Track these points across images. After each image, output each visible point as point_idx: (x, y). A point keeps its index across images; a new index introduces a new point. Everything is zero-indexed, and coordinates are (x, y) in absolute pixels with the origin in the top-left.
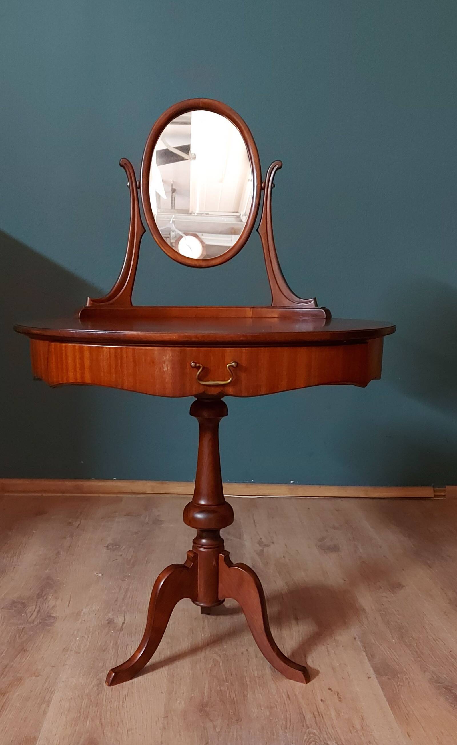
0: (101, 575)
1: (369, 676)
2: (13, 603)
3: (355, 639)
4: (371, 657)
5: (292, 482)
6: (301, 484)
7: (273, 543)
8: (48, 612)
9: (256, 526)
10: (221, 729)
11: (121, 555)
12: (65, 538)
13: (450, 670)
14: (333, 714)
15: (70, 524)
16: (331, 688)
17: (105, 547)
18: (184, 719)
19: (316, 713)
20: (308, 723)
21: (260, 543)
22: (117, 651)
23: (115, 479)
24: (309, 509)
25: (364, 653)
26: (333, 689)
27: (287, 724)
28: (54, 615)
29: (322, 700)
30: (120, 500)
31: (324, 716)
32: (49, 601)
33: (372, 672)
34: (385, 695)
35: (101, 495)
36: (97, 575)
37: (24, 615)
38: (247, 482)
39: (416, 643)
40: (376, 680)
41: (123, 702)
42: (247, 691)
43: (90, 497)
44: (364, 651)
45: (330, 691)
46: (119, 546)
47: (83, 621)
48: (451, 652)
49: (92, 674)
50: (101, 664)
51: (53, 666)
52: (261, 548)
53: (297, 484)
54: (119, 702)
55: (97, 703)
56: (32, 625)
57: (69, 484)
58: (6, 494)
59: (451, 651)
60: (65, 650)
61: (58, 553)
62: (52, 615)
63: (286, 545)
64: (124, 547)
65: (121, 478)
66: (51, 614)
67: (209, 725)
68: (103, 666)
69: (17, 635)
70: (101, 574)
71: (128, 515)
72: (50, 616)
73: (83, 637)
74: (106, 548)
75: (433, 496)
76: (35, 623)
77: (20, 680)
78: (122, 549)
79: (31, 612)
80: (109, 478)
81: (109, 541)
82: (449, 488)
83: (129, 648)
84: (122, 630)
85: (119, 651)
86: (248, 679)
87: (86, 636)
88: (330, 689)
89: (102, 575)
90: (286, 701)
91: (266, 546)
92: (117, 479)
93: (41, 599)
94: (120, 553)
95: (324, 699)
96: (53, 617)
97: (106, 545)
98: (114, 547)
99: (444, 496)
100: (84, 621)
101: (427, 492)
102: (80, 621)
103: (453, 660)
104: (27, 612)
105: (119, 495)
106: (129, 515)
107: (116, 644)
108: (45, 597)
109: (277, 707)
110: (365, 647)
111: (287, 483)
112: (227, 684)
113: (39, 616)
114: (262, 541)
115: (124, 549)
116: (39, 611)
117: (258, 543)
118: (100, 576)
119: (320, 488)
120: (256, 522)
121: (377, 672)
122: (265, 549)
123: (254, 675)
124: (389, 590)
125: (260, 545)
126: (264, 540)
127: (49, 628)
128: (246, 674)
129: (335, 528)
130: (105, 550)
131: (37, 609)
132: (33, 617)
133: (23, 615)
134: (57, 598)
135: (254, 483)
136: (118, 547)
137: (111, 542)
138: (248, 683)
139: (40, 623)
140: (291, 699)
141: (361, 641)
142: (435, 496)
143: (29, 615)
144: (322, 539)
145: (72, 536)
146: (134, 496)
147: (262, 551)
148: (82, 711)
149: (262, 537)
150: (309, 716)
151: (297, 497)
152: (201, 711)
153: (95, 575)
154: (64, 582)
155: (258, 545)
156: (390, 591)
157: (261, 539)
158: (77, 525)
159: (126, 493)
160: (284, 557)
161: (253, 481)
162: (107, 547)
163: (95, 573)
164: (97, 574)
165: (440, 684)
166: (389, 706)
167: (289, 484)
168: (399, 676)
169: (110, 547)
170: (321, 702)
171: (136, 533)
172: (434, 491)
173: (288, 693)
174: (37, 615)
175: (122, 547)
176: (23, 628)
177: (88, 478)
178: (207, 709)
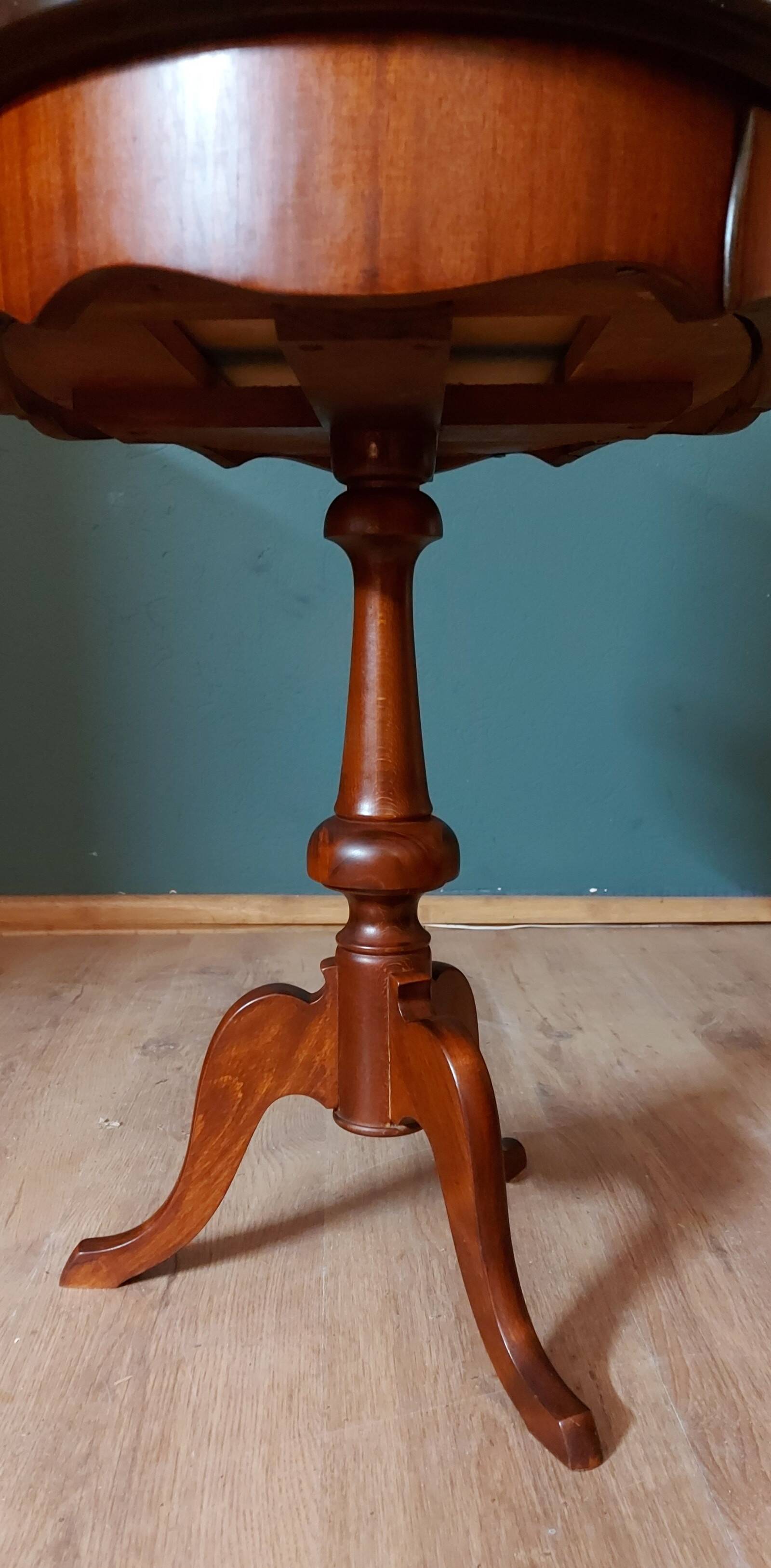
0: (117, 1124)
5: (593, 890)
6: (614, 894)
7: (580, 1029)
9: (523, 990)
11: (179, 1069)
12: (35, 1029)
15: (54, 995)
17: (136, 1048)
21: (545, 1029)
22: (145, 1388)
23: (173, 893)
24: (644, 949)
30: (186, 941)
35: (142, 932)
36: (107, 1124)
38: (486, 894)
43: (114, 936)
46: (175, 1045)
47: (45, 1274)
49: (41, 1495)
52: (550, 1042)
53: (605, 894)
57: (65, 906)
63: (616, 1034)
64: (187, 1048)
65: (188, 889)
70: (119, 1121)
71: (203, 971)
74: (139, 1051)
78: (183, 1053)
80: (160, 891)
81: (151, 1033)
83: (184, 1373)
84: (167, 1305)
87: (45, 1332)
89: (121, 1124)
91: (561, 1036)
92: (179, 893)
94: (178, 1064)
97: (141, 1045)
98: (163, 1048)
100: (47, 1273)
105: (183, 931)
106: (205, 973)
111: (580, 892)
114: (550, 1026)
115: (188, 1054)
117: (540, 1030)
118: (113, 1129)
119: (659, 901)
120: (521, 980)
122: (563, 1044)
125: (545, 1034)
126: (552, 1021)
130: (136, 1056)
135: (504, 894)
136: (172, 1047)
137: (156, 1036)
144: (705, 1018)
145: (55, 1023)
146: (219, 931)
147: (556, 1049)
149: (545, 1016)
151: (608, 927)
153: (100, 1124)
154: (8, 1147)
155: (541, 1035)
157: (545, 1019)
158: (73, 998)
159: (201, 924)
160: (619, 1063)
161: (499, 889)
162: (144, 1047)
163: (102, 1120)
164: (107, 1121)
167: (587, 895)
169: (152, 1048)
175: (183, 1047)
177: (109, 892)
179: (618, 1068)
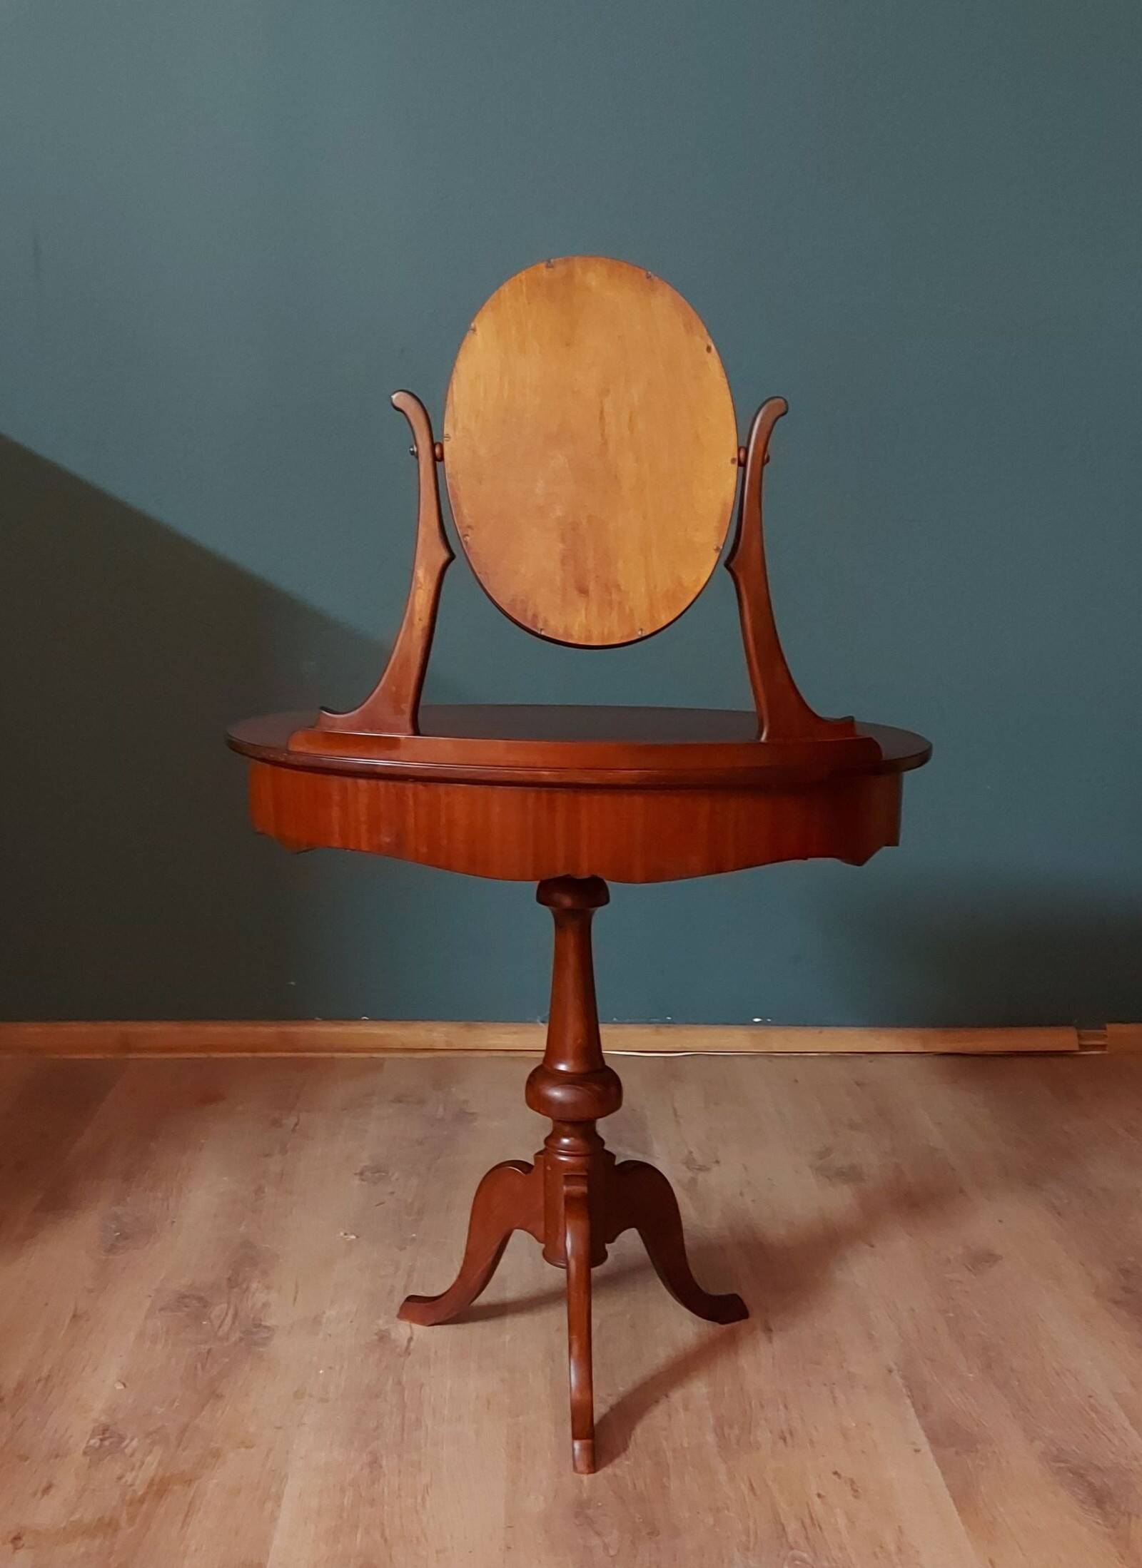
0: (353, 1237)
1: (917, 1448)
2: (182, 1299)
3: (890, 1371)
4: (923, 1410)
5: (756, 1020)
6: (777, 1025)
7: (717, 1162)
8: (254, 1318)
9: (678, 1123)
10: (618, 1551)
11: (392, 1193)
12: (270, 1155)
13: (1085, 1436)
14: (841, 1522)
15: (276, 1123)
16: (838, 1470)
17: (355, 1174)
18: (546, 1531)
19: (807, 1522)
20: (790, 1539)
21: (689, 1162)
22: (403, 1397)
23: (365, 1020)
24: (796, 1081)
25: (908, 1401)
26: (843, 1475)
27: (749, 1541)
28: (268, 1324)
29: (819, 1495)
30: (379, 1065)
31: (823, 1527)
32: (254, 1293)
33: (924, 1439)
34: (948, 1487)
35: (336, 1055)
36: (346, 1237)
37: (206, 1324)
38: (656, 1020)
39: (1018, 1381)
40: (930, 1455)
41: (423, 1498)
42: (669, 1477)
43: (313, 1059)
44: (908, 1396)
45: (835, 1477)
46: (387, 1172)
47: (328, 1336)
48: (1090, 1400)
49: (356, 1443)
51: (279, 1428)
52: (690, 1174)
53: (769, 1024)
54: (416, 1498)
55: (373, 1500)
56: (225, 1344)
57: (266, 1030)
58: (131, 1056)
59: (1090, 1397)
60: (298, 1395)
61: (260, 1190)
62: (263, 1323)
63: (746, 1168)
64: (396, 1175)
65: (378, 1015)
66: (261, 1321)
67: (595, 1542)
68: (377, 1427)
69: (199, 1366)
70: (354, 1234)
72: (260, 1325)
73: (330, 1368)
74: (358, 1176)
75: (1076, 1048)
76: (233, 1338)
77: (217, 1454)
78: (393, 1179)
79: (219, 1317)
80: (353, 1016)
81: (365, 1161)
82: (1112, 1028)
84: (409, 1355)
85: (406, 1396)
86: (669, 1454)
87: (338, 1368)
88: (835, 1473)
89: (357, 1237)
90: (746, 1496)
91: (701, 1168)
92: (370, 1019)
93: (236, 1289)
94: (390, 1189)
95: (823, 1494)
96: (266, 1327)
97: (358, 1171)
98: (377, 1175)
99: (1103, 1047)
100: (330, 1335)
101: (1064, 1039)
102: (321, 1336)
103: (1093, 1415)
104: (212, 1316)
105: (375, 1055)
106: (401, 1102)
107: (399, 1383)
108: (244, 1286)
109: (728, 1509)
110: (909, 1387)
111: (744, 1021)
113: (237, 1324)
114: (693, 1159)
115: (397, 1179)
116: (236, 1315)
117: (684, 1162)
118: (352, 1240)
119: (820, 1032)
120: (678, 1113)
121: (934, 1440)
122: (701, 1177)
123: (681, 1445)
124: (967, 1267)
125: (688, 1167)
126: (696, 1154)
127: (261, 1349)
128: (665, 1445)
129: (853, 1126)
130: (356, 1180)
131: (230, 1312)
132: (226, 1328)
133: (204, 1323)
134: (269, 1288)
135: (673, 1023)
136: (384, 1174)
137: (367, 1163)
138: (671, 1461)
139: (241, 1339)
140: (758, 1492)
141: (904, 1377)
142: (1083, 1047)
143: (217, 1323)
144: (825, 1153)
145: (284, 1151)
146: (408, 1055)
147: (694, 1181)
148: (345, 1515)
149: (691, 1148)
150: (792, 1527)
151: (770, 1055)
152: (577, 1515)
153: (342, 1237)
154: (278, 1253)
155: (684, 1168)
156: (970, 1270)
157: (691, 1152)
158: (292, 1126)
159: (391, 1049)
160: (741, 1193)
162: (362, 1173)
163: (342, 1234)
164: (345, 1234)
165: (1061, 1465)
166: (953, 1507)
167: (751, 1024)
168: (979, 1447)
169: (368, 1174)
170: (816, 1498)
171: (418, 1141)
172: (1079, 1037)
173: (750, 1481)
174: (233, 1323)
175: (393, 1175)
176: (208, 1352)
177: (307, 1017)
178: (590, 1512)
179: (740, 1198)
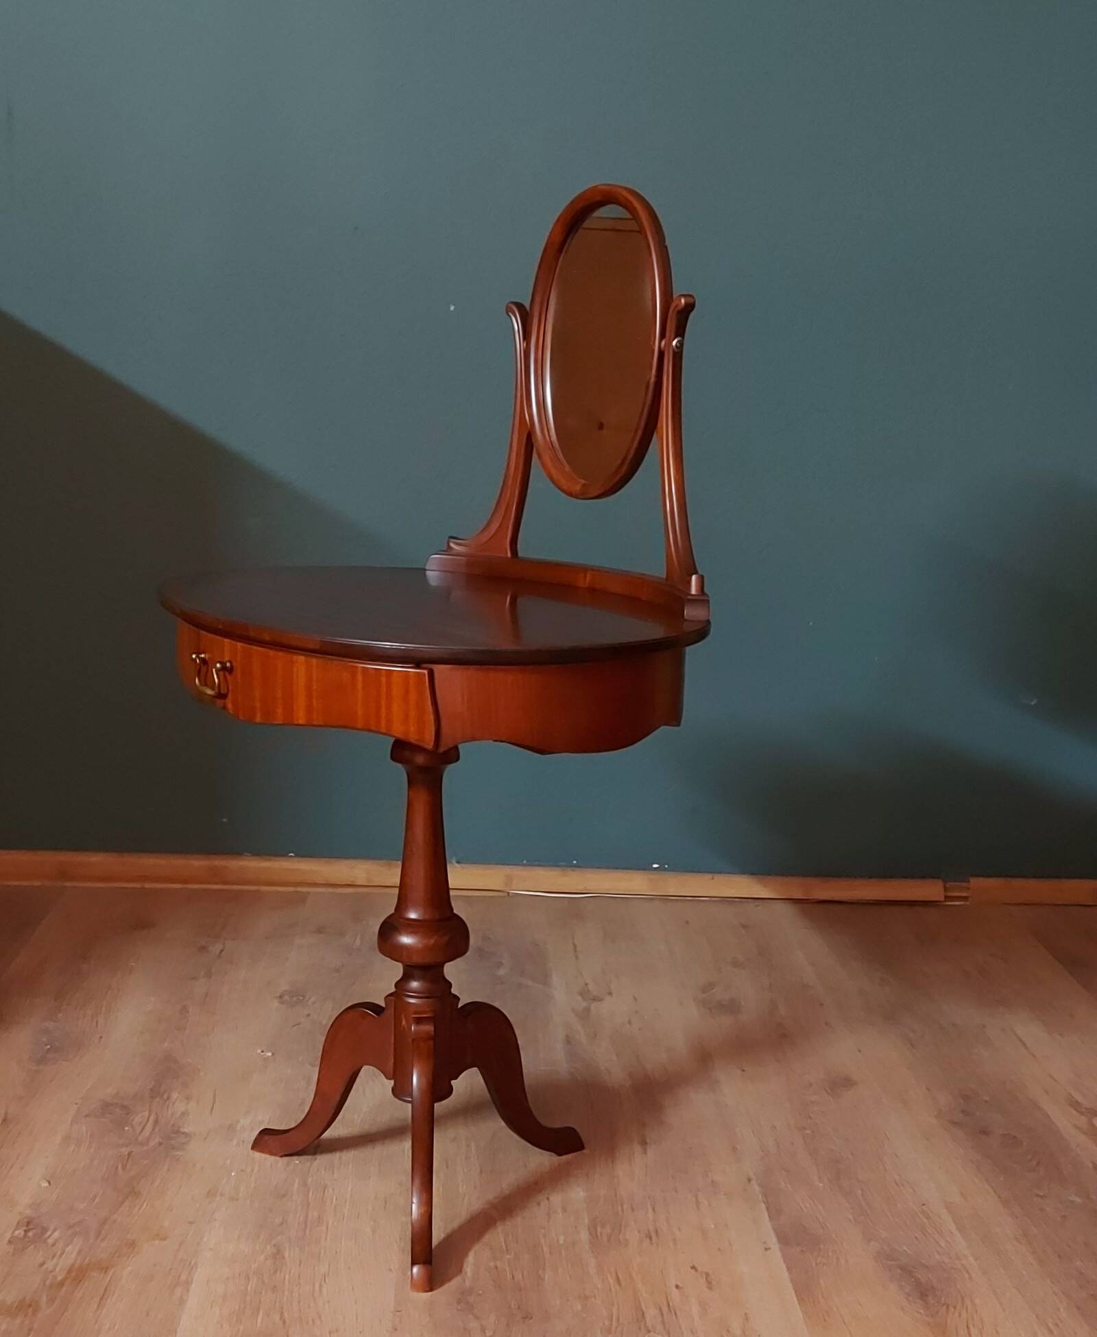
0: (270, 1054)
1: (767, 1247)
2: (106, 1107)
3: (749, 1180)
4: (774, 1212)
5: (655, 866)
6: (672, 870)
7: (610, 994)
8: (173, 1125)
9: (577, 957)
10: (494, 1333)
11: (308, 1015)
12: (196, 978)
13: (916, 1237)
14: (695, 1310)
15: (203, 949)
16: (696, 1265)
17: (275, 997)
18: (430, 1315)
19: (665, 1309)
20: (649, 1324)
21: (584, 993)
23: (291, 856)
24: (687, 922)
25: (763, 1206)
26: (699, 1269)
27: (612, 1325)
28: (186, 1130)
29: (677, 1287)
30: (303, 898)
31: (678, 1314)
32: (174, 1103)
33: (774, 1239)
34: (792, 1281)
35: (263, 888)
36: (263, 1054)
37: (128, 1130)
38: (563, 866)
39: (862, 1190)
40: (779, 1254)
41: (321, 1286)
42: (544, 1269)
43: (242, 891)
44: (764, 1202)
45: (693, 1271)
46: (304, 996)
47: (241, 1142)
48: (924, 1207)
49: (262, 1235)
50: (278, 1220)
51: (191, 1223)
52: (584, 1004)
53: (665, 870)
54: (314, 1285)
55: (275, 1287)
56: (145, 1148)
58: (68, 884)
59: (924, 1205)
60: (211, 1194)
61: (184, 1010)
62: (182, 1130)
63: (635, 999)
64: (313, 999)
65: (305, 853)
66: (180, 1127)
67: (474, 1324)
68: (282, 1224)
69: (120, 1166)
70: (270, 1051)
71: (320, 930)
72: (178, 1132)
73: (242, 1171)
74: (277, 1000)
75: (943, 899)
76: (152, 1143)
77: (132, 1245)
78: (310, 1003)
79: (140, 1123)
80: (281, 853)
81: (284, 987)
82: (975, 882)
83: (328, 1190)
85: (310, 1197)
86: (546, 1249)
87: (249, 1171)
88: (693, 1267)
89: (273, 1054)
90: (612, 1286)
91: (595, 999)
92: (297, 855)
93: (157, 1099)
94: (306, 1012)
95: (681, 1285)
96: (183, 1133)
97: (278, 995)
98: (295, 999)
99: (965, 898)
100: (243, 1141)
101: (931, 890)
102: (235, 1142)
103: (925, 1220)
104: (134, 1123)
105: (299, 889)
106: (321, 933)
107: (305, 1184)
108: (165, 1096)
109: (595, 1298)
110: (765, 1195)
111: (644, 867)
112: (508, 1256)
113: (157, 1130)
114: (589, 990)
115: (314, 1003)
116: (156, 1122)
117: (581, 994)
118: (268, 1057)
119: (713, 879)
120: (578, 949)
121: (783, 1240)
122: (594, 1006)
123: (558, 1241)
124: (826, 1091)
125: (583, 997)
126: (592, 986)
127: (178, 1153)
128: (543, 1241)
129: (735, 964)
130: (276, 1004)
131: (152, 1118)
132: (147, 1132)
133: (126, 1128)
134: (188, 1098)
135: (579, 867)
136: (301, 998)
137: (287, 988)
138: (547, 1256)
139: (160, 1144)
140: (623, 1284)
141: (759, 1185)
142: (947, 898)
143: (139, 1129)
144: (708, 987)
145: (209, 974)
146: (330, 890)
147: (588, 1010)
148: (248, 1298)
149: (588, 981)
150: (651, 1313)
151: (665, 898)
152: (459, 1302)
153: (259, 1054)
154: (199, 1067)
155: (580, 998)
156: (829, 1094)
157: (587, 984)
158: (218, 952)
160: (630, 1022)
161: (575, 862)
162: (281, 997)
163: (259, 1051)
164: (262, 1052)
165: (893, 1263)
166: (795, 1299)
167: (649, 870)
168: (822, 1247)
169: (286, 997)
170: (674, 1289)
171: (337, 971)
172: (946, 889)
173: (617, 1274)
174: (154, 1129)
175: (310, 998)
176: (129, 1154)
177: (236, 853)
178: (471, 1299)
179: (628, 1025)
